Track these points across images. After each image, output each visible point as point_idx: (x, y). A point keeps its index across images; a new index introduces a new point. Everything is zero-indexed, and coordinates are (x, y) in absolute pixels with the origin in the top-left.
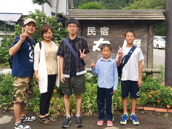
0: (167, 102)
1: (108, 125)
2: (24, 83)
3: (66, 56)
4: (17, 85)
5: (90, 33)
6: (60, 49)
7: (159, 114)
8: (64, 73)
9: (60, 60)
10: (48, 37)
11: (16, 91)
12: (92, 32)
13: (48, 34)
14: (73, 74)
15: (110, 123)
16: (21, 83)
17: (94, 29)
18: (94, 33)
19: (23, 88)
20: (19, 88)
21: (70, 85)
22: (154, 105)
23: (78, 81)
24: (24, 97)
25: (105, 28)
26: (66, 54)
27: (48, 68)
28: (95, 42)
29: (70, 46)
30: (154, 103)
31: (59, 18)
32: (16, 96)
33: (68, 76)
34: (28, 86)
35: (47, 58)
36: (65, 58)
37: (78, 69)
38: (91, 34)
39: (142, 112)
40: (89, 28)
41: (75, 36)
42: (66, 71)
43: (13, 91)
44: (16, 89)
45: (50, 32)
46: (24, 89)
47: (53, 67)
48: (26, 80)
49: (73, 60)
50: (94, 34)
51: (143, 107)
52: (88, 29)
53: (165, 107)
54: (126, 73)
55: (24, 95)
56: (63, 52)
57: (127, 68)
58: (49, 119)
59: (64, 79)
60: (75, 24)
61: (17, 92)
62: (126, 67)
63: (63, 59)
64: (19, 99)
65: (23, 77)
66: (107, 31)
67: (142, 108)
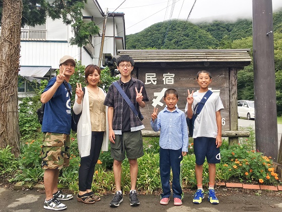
0: (258, 174)
1: (176, 203)
2: (58, 141)
3: (116, 105)
4: (49, 145)
5: (148, 81)
6: (108, 96)
7: (248, 192)
8: (114, 129)
9: (109, 111)
10: (95, 81)
11: (48, 152)
12: (152, 79)
13: (94, 76)
14: (126, 130)
15: (178, 202)
16: (55, 141)
17: (155, 76)
18: (154, 81)
19: (57, 148)
20: (52, 148)
21: (122, 144)
22: (242, 180)
23: (132, 139)
24: (58, 162)
25: (169, 74)
26: (116, 103)
27: (93, 122)
28: (156, 94)
29: (122, 91)
30: (241, 177)
31: (106, 60)
32: (47, 160)
33: (119, 132)
34: (63, 146)
35: (92, 109)
36: (116, 107)
37: (132, 123)
38: (150, 83)
39: (224, 189)
40: (147, 74)
41: (130, 78)
42: (116, 126)
43: (44, 153)
44: (48, 149)
45: (97, 74)
46: (59, 151)
47: (99, 121)
48: (62, 138)
49: (126, 110)
50: (155, 83)
51: (225, 182)
52: (146, 76)
53: (257, 182)
54: (200, 127)
55: (59, 159)
56: (113, 100)
57: (200, 120)
58: (91, 197)
59: (114, 136)
60: (129, 63)
61: (49, 154)
62: (198, 119)
63: (113, 111)
64: (51, 165)
65: (57, 132)
66: (173, 79)
67: (223, 184)
